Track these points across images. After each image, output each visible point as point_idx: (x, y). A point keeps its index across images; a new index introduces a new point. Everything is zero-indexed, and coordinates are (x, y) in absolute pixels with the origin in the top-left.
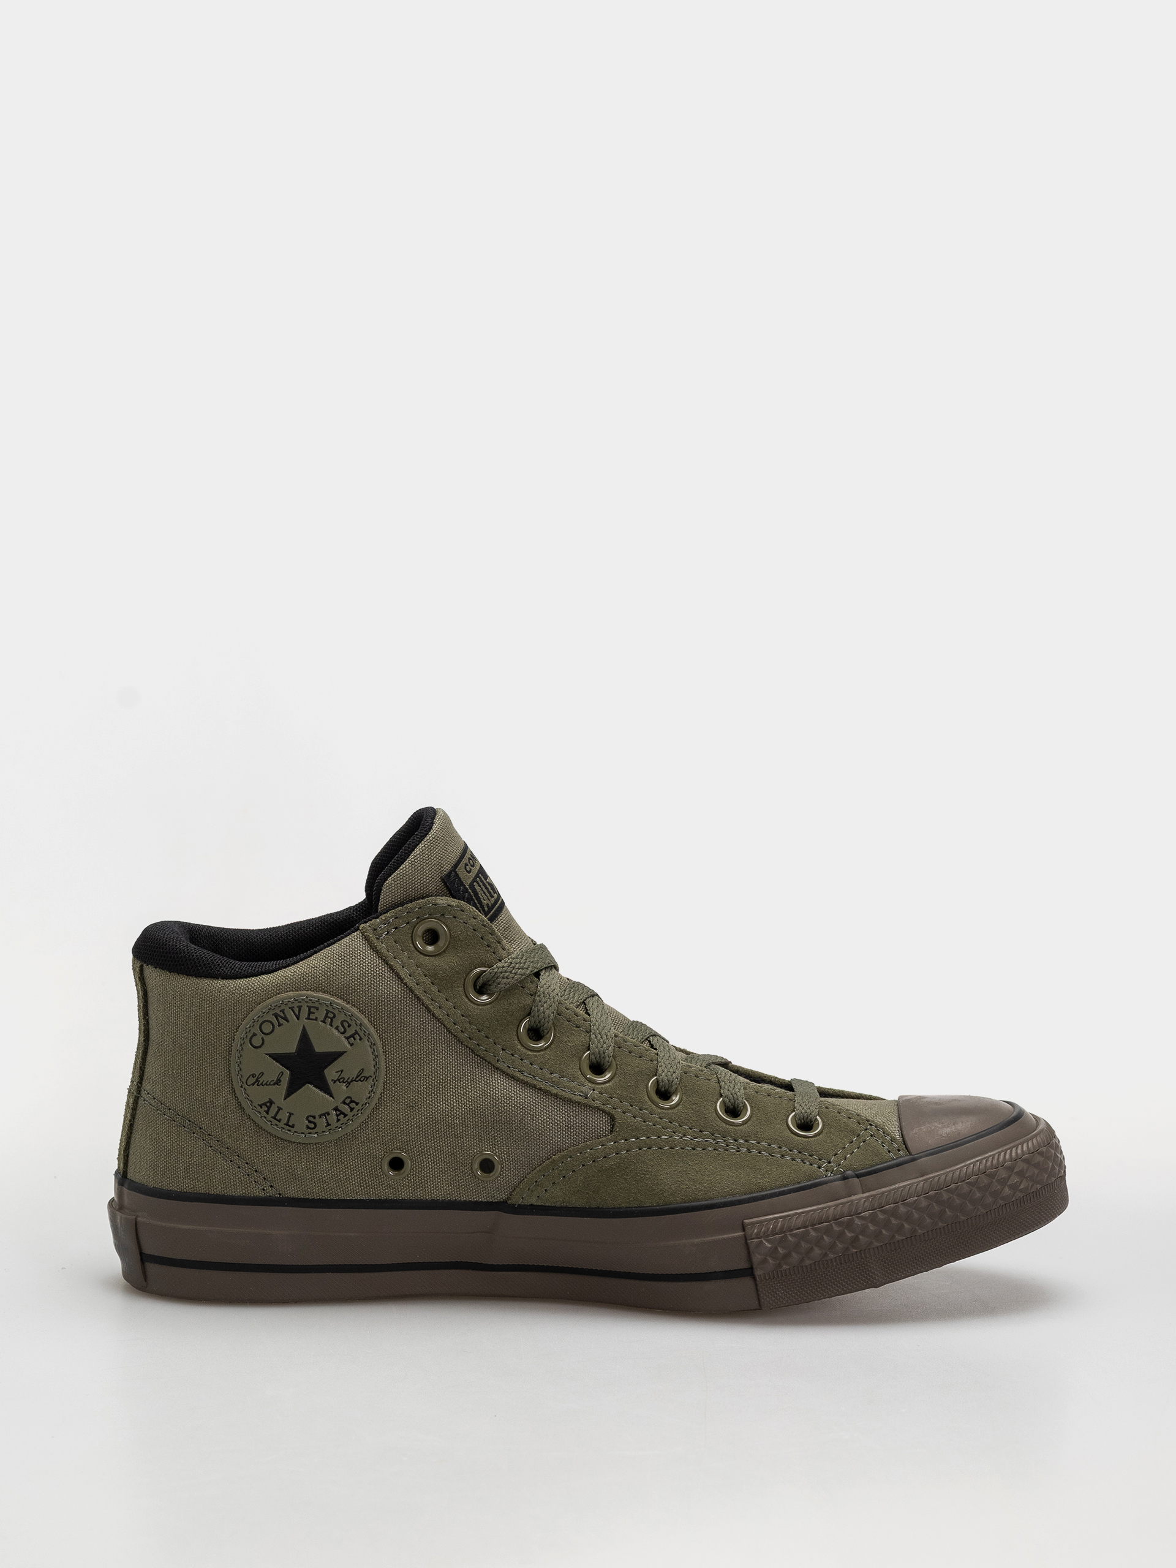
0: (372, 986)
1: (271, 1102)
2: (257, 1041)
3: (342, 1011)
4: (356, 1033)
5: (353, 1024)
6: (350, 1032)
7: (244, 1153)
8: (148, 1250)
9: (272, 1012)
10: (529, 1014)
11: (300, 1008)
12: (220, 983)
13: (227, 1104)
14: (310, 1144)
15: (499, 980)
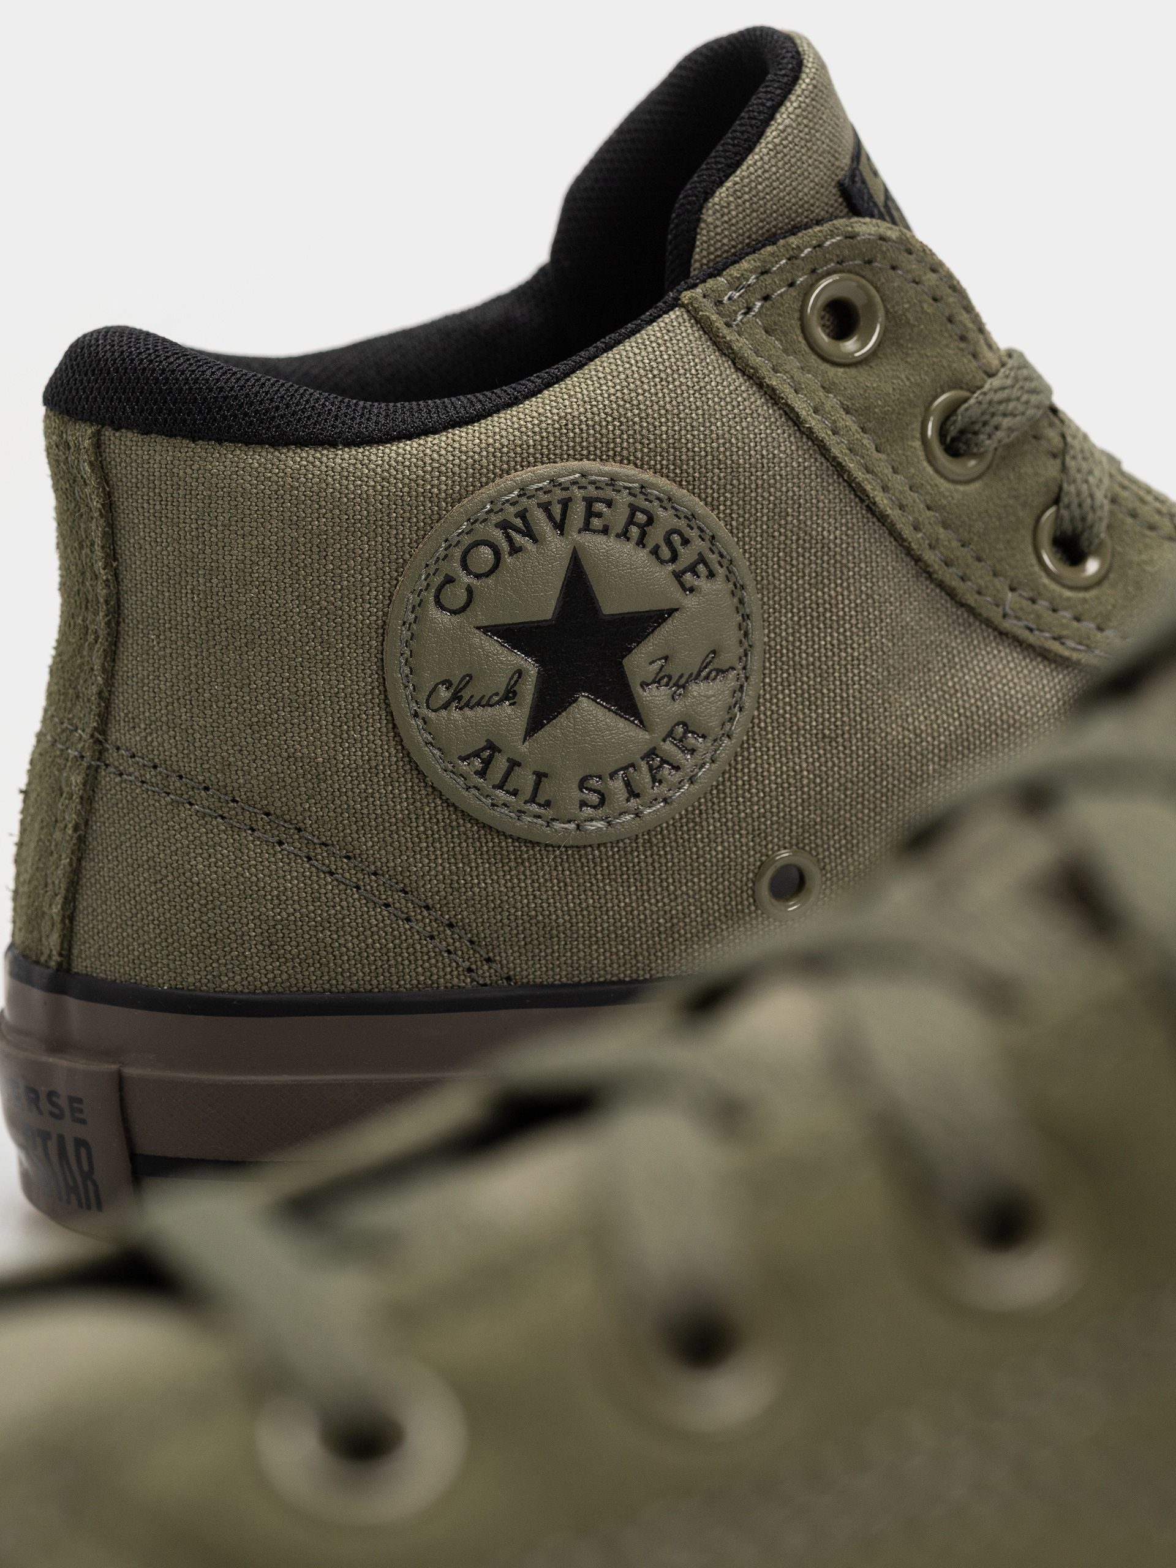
0: (733, 440)
1: (493, 747)
2: (456, 595)
3: (669, 506)
4: (702, 560)
5: (693, 534)
6: (687, 555)
7: (421, 883)
8: (150, 1145)
9: (495, 519)
10: (1057, 501)
11: (566, 504)
12: (344, 457)
13: (373, 763)
14: (585, 847)
15: (997, 420)
